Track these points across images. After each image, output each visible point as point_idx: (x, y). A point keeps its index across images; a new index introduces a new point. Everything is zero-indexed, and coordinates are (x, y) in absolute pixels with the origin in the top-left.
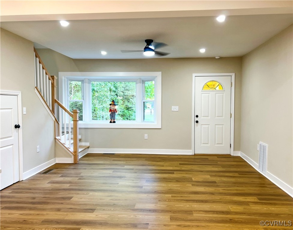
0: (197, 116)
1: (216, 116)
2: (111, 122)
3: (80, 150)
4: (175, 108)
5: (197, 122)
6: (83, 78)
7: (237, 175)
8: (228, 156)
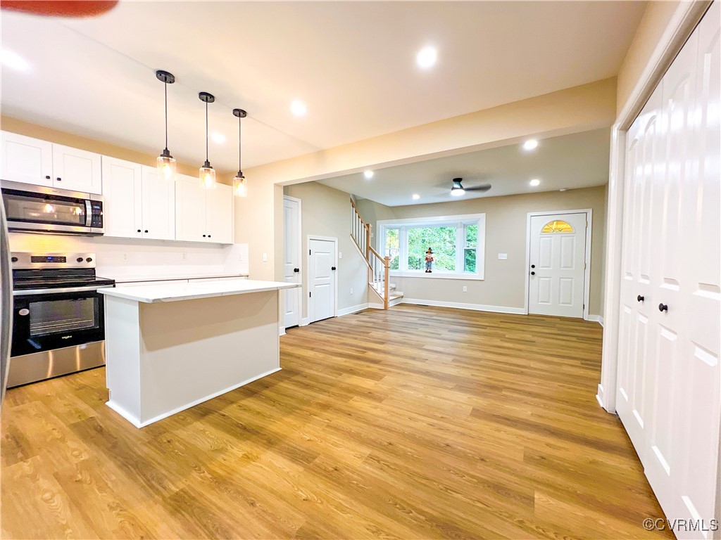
0: (533, 266)
1: (562, 266)
2: (426, 272)
3: (391, 298)
4: (503, 256)
5: (533, 273)
6: (400, 225)
7: (574, 339)
8: (580, 321)
